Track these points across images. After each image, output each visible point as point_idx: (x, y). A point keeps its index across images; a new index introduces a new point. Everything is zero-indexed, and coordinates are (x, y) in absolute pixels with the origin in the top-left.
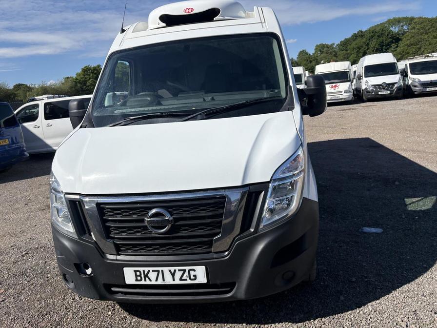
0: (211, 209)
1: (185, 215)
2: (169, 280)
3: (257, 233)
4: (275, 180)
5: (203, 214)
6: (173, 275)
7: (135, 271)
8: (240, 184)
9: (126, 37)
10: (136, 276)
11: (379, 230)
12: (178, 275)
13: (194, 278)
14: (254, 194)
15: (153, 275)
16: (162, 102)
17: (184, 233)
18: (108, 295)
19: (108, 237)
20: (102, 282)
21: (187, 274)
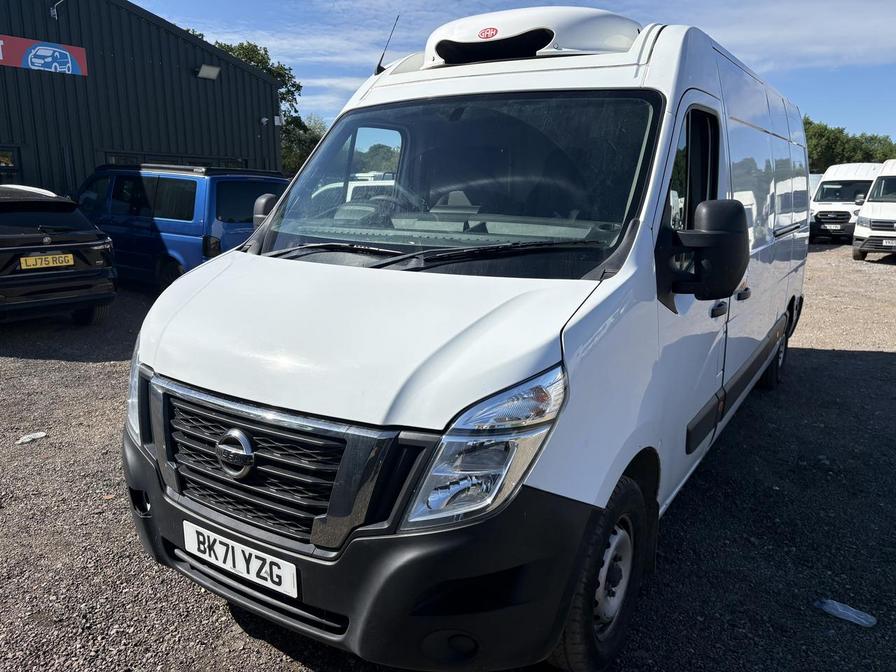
0: (320, 458)
1: (277, 456)
2: (240, 570)
3: (395, 533)
4: (459, 432)
5: (305, 463)
6: (248, 561)
7: (198, 533)
8: (378, 422)
9: (380, 83)
10: (199, 542)
11: (865, 619)
12: (255, 564)
13: (277, 580)
14: (405, 450)
15: (220, 550)
16: (393, 220)
17: (272, 491)
18: (167, 559)
19: (172, 459)
20: (161, 534)
21: (267, 568)
